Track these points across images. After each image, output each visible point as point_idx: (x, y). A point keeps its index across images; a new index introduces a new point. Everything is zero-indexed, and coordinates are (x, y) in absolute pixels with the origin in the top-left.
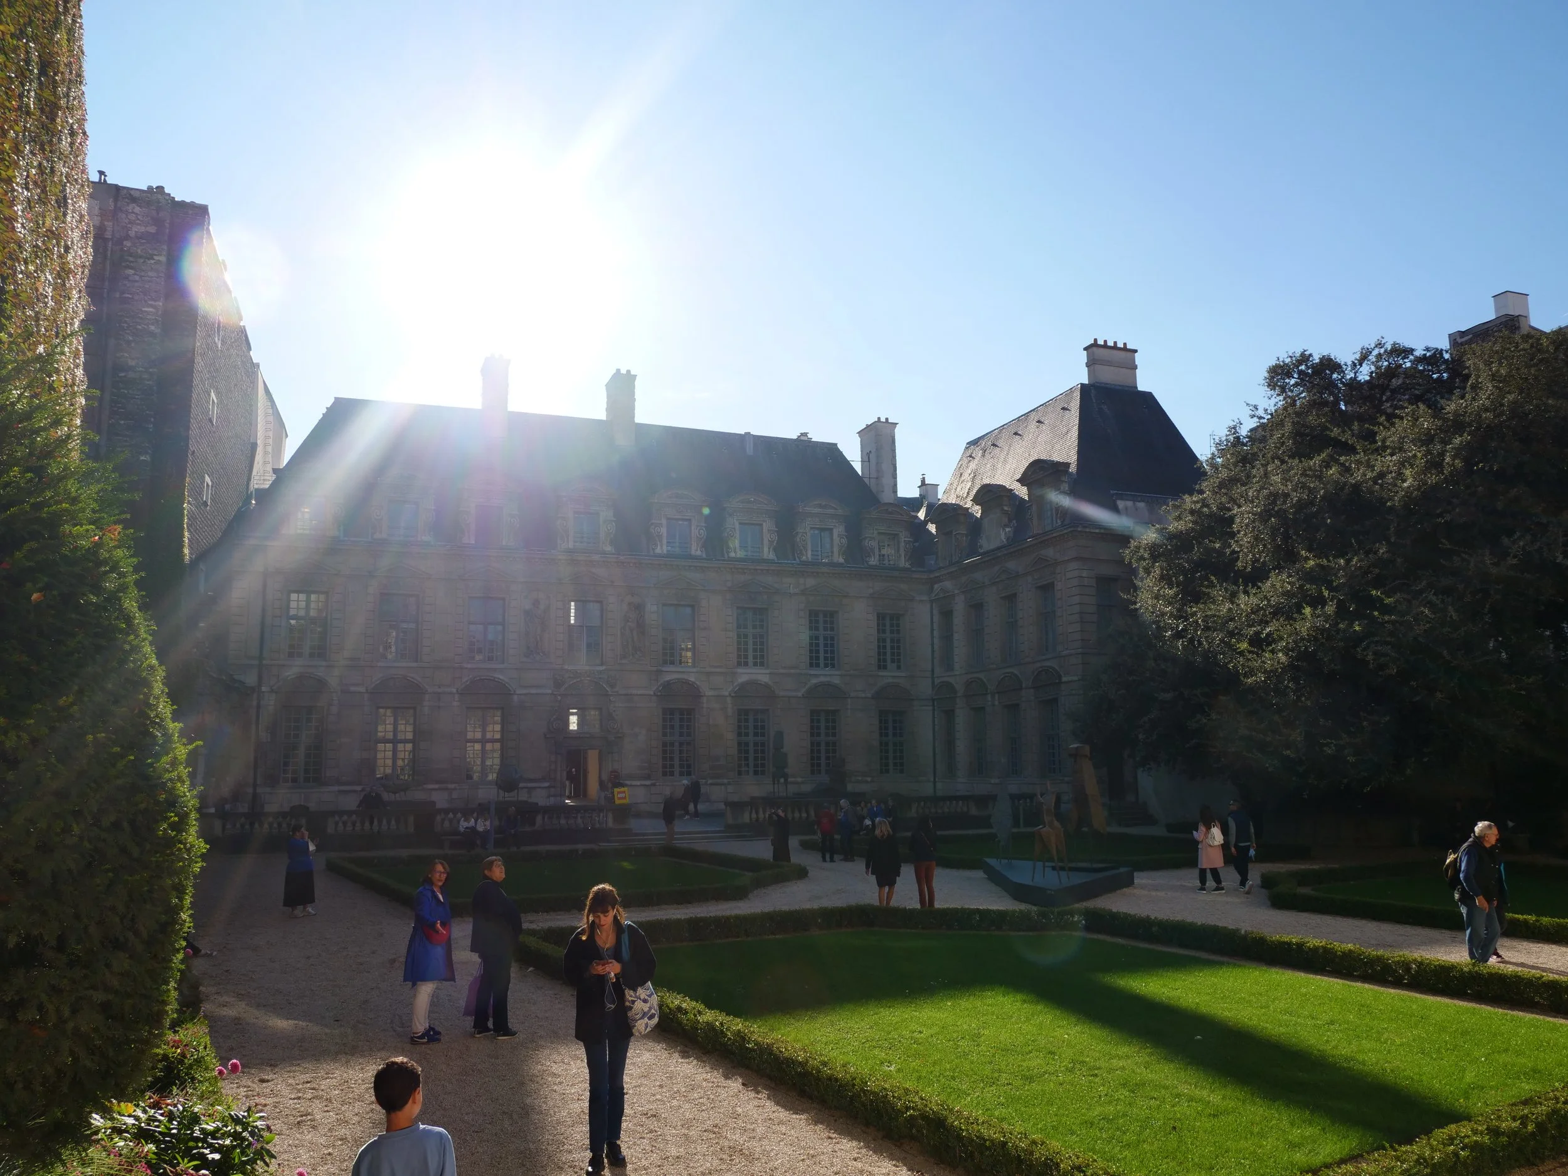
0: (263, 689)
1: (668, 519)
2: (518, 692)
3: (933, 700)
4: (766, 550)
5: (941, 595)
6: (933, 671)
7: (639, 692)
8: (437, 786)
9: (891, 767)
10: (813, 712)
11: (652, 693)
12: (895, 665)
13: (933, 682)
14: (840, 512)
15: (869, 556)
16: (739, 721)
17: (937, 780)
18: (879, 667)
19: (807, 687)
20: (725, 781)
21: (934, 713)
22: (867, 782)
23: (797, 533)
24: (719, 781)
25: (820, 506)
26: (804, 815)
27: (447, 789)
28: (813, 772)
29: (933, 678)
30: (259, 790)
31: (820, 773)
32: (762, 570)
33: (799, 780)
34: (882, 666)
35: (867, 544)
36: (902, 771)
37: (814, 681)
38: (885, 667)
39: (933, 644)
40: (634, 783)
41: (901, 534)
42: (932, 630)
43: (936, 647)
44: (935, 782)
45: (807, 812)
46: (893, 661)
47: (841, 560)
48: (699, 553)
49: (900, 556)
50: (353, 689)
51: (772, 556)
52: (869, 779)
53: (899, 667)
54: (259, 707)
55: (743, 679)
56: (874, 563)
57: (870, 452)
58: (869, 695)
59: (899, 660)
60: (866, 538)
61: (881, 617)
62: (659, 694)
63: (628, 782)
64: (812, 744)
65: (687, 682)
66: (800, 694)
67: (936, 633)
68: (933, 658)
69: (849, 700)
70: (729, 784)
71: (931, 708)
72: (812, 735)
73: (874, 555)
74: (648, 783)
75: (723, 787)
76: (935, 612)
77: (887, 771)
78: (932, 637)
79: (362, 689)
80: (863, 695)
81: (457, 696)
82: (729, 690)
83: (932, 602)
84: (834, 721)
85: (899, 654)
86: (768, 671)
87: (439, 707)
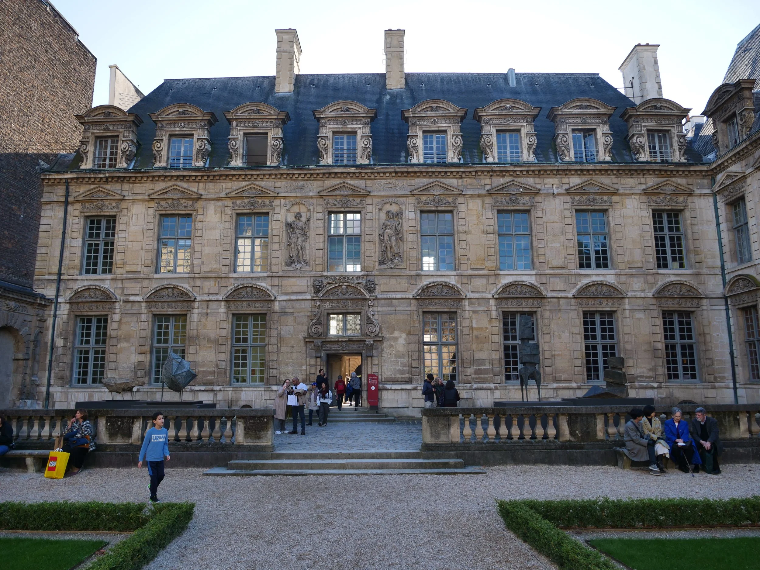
0: (60, 300)
1: (424, 132)
2: (279, 298)
3: (726, 298)
4: (525, 152)
5: (728, 182)
6: (723, 268)
7: (398, 296)
8: (203, 388)
9: (680, 372)
10: (585, 314)
11: (411, 297)
12: (677, 264)
13: (724, 279)
14: (602, 111)
15: (639, 152)
16: (505, 324)
17: (738, 386)
18: (659, 266)
19: (578, 287)
20: (492, 386)
21: (728, 314)
22: (653, 388)
23: (558, 135)
24: (485, 385)
25: (581, 107)
26: (552, 432)
27: (212, 391)
28: (589, 377)
29: (723, 275)
30: (51, 389)
31: (598, 378)
32: (521, 171)
33: (574, 385)
34: (662, 263)
35: (635, 141)
36: (694, 377)
37: (586, 281)
38: (666, 266)
39: (720, 239)
40: (394, 387)
41: (672, 129)
42: (718, 224)
43: (725, 241)
44: (735, 388)
45: (557, 426)
46: (674, 259)
47: (608, 158)
48: (456, 160)
49: (674, 150)
50: (132, 298)
51: (532, 158)
52: (655, 385)
53: (681, 266)
54: (55, 316)
55: (505, 281)
56: (645, 160)
57: (633, 78)
58: (650, 295)
59: (681, 259)
60: (633, 135)
61: (657, 214)
62: (418, 297)
63: (389, 386)
64: (587, 347)
65: (446, 285)
66: (570, 295)
67: (723, 227)
68: (722, 254)
69: (627, 300)
70: (496, 388)
71: (724, 307)
72: (586, 338)
73: (644, 151)
74: (409, 387)
75: (489, 391)
76: (721, 205)
77: (676, 377)
78: (719, 232)
79: (139, 299)
80: (643, 295)
81: (223, 304)
82: (493, 292)
83: (714, 195)
84: (611, 323)
85: (680, 252)
86: (533, 272)
87: (207, 314)
